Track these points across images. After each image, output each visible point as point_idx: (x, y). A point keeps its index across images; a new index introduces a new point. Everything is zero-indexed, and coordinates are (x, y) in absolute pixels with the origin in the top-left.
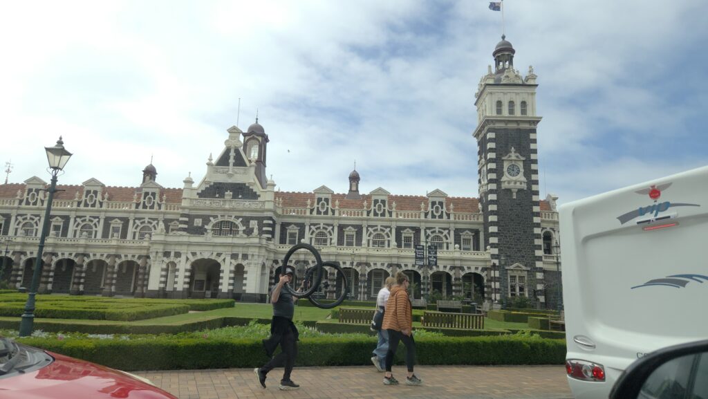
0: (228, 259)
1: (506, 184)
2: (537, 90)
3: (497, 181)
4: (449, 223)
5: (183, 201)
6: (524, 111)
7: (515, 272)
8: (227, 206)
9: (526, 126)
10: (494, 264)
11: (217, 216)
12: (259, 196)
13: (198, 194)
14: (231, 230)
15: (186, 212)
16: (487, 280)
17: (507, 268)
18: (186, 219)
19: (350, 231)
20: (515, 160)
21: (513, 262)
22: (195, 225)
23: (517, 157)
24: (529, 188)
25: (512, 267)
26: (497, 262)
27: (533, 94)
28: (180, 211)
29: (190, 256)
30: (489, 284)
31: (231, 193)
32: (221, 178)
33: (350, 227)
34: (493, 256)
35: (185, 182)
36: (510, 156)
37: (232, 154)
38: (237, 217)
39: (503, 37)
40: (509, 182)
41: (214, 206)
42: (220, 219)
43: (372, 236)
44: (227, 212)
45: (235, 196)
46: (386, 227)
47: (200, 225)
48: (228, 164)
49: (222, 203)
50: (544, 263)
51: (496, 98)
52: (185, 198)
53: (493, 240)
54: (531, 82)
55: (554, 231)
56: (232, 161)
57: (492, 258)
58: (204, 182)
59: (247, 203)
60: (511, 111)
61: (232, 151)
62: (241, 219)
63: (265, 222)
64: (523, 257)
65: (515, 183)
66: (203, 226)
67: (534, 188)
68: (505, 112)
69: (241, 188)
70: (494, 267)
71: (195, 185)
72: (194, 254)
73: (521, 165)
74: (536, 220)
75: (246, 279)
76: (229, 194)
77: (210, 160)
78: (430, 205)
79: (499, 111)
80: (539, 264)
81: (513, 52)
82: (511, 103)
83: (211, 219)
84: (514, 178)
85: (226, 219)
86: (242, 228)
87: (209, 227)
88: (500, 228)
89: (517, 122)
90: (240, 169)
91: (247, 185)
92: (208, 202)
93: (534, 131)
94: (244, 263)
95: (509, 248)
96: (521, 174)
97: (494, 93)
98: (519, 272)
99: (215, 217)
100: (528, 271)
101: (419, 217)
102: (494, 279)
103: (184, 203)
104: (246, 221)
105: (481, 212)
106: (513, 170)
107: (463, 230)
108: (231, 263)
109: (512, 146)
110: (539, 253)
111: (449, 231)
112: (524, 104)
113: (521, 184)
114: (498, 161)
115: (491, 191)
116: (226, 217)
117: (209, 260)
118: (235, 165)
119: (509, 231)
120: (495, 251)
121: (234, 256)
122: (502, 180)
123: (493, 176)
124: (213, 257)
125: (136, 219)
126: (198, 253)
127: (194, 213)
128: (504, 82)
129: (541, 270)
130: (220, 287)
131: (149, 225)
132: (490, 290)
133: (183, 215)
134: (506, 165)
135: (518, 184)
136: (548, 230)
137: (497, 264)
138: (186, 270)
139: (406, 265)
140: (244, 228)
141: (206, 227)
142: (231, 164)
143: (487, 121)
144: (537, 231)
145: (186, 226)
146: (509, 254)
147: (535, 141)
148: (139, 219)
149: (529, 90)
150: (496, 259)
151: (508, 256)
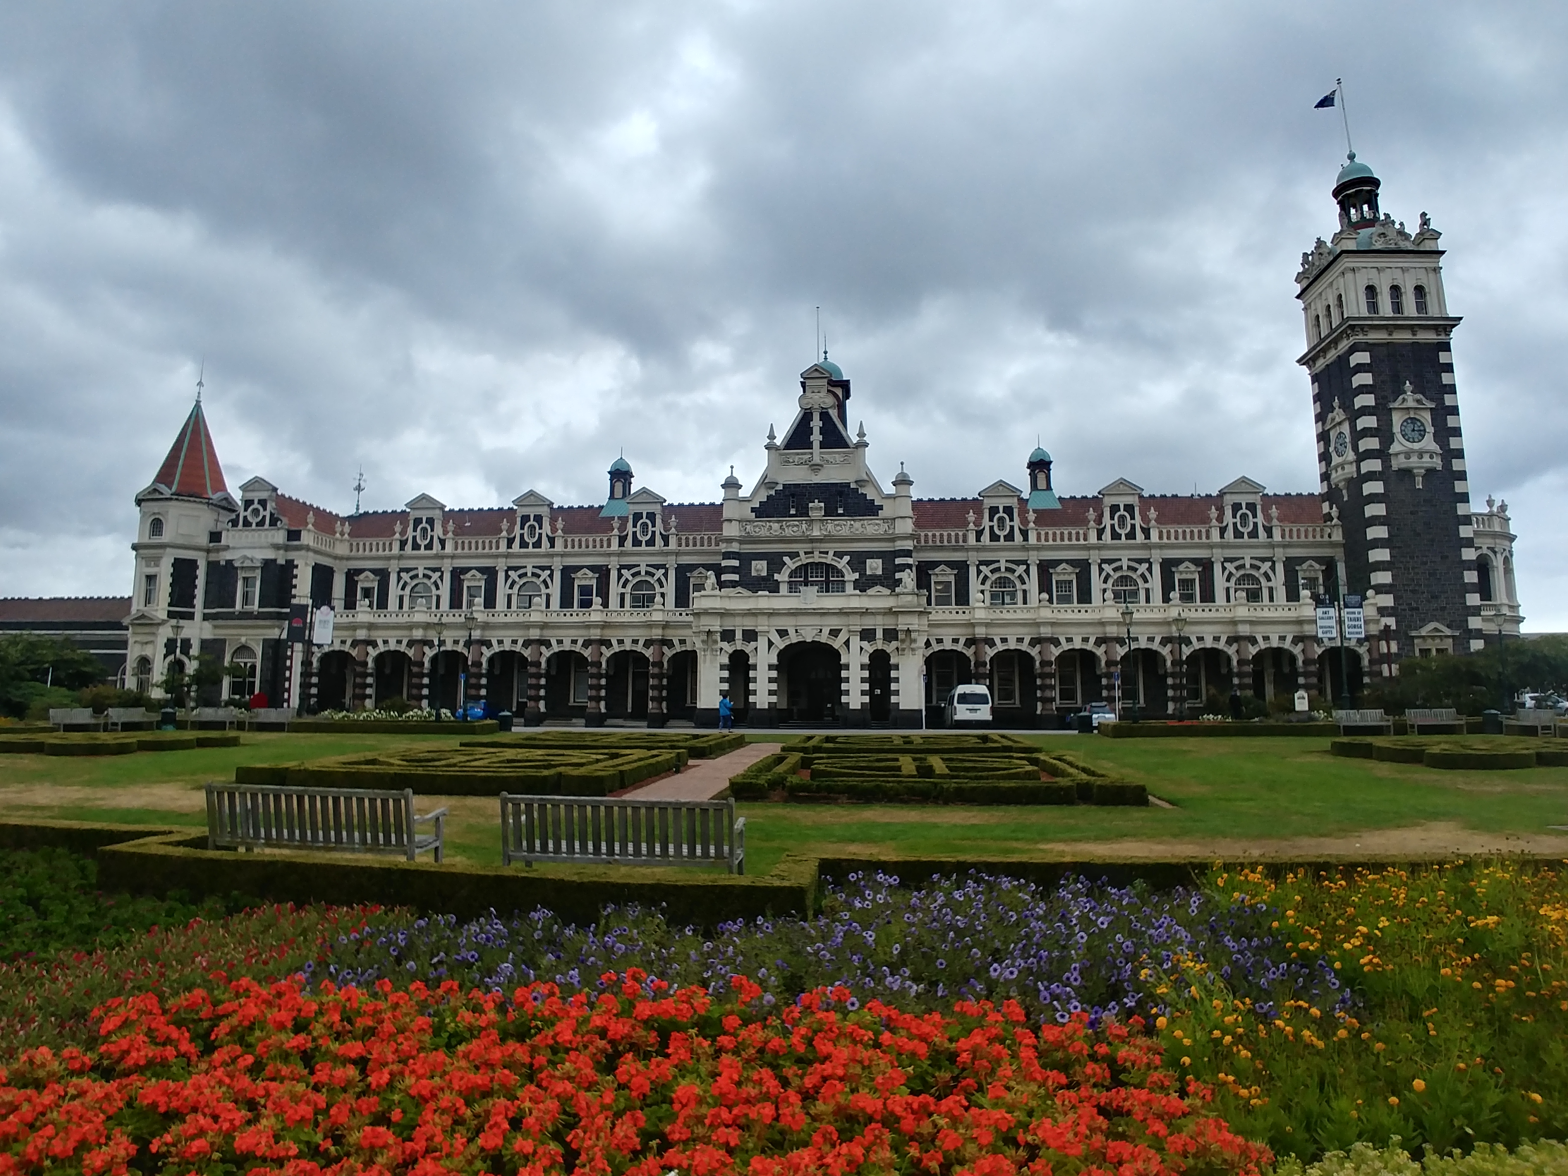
0: (855, 642)
1: (1402, 458)
2: (1443, 261)
3: (1382, 454)
4: (1272, 546)
5: (725, 525)
6: (1421, 306)
7: (1430, 641)
8: (816, 533)
9: (1430, 337)
10: (1387, 627)
11: (797, 554)
12: (881, 508)
13: (753, 510)
14: (827, 582)
15: (735, 547)
16: (1370, 661)
17: (1413, 634)
18: (736, 563)
19: (1064, 573)
20: (1415, 409)
21: (1424, 622)
22: (754, 574)
23: (1418, 401)
24: (1447, 464)
25: (1424, 632)
26: (1391, 622)
27: (1437, 270)
28: (723, 547)
29: (775, 638)
30: (1376, 668)
31: (822, 505)
32: (799, 475)
33: (1064, 565)
34: (1383, 611)
35: (723, 486)
36: (1404, 400)
37: (816, 423)
38: (839, 555)
39: (1352, 157)
40: (1408, 455)
41: (789, 532)
42: (804, 560)
43: (1110, 581)
44: (818, 545)
45: (830, 512)
46: (1140, 561)
47: (764, 573)
48: (810, 446)
49: (804, 526)
50: (1486, 620)
51: (1362, 281)
52: (730, 521)
53: (1383, 578)
54: (1428, 246)
55: (1495, 553)
56: (816, 437)
57: (1383, 616)
58: (765, 483)
59: (857, 525)
60: (1397, 307)
61: (816, 416)
62: (847, 558)
63: (898, 561)
64: (1443, 609)
65: (1421, 455)
66: (770, 575)
67: (1456, 465)
68: (1386, 308)
69: (840, 494)
70: (1386, 634)
71: (744, 493)
72: (783, 633)
73: (1427, 417)
74: (1465, 532)
75: (897, 680)
76: (817, 508)
77: (772, 437)
78: (1228, 512)
79: (1373, 306)
80: (1474, 623)
81: (1376, 183)
82: (1396, 290)
83: (786, 559)
84: (1416, 446)
85: (817, 558)
86: (851, 576)
87: (782, 577)
88: (1395, 552)
89: (1412, 329)
90: (835, 455)
91: (853, 486)
92: (776, 526)
93: (1446, 347)
94: (890, 648)
95: (1414, 592)
96: (1429, 438)
97: (1359, 269)
98: (1438, 641)
99: (794, 555)
100: (1453, 637)
101: (1208, 537)
102: (1388, 658)
103: (730, 530)
104: (858, 561)
105: (1335, 521)
106: (1415, 430)
107: (1302, 560)
108: (861, 649)
109: (1406, 380)
110: (1473, 599)
111: (1274, 563)
112: (1420, 290)
113: (1431, 457)
114: (1382, 410)
115: (1371, 476)
116: (816, 553)
117: (816, 645)
118: (823, 445)
119: (1412, 558)
120: (1387, 600)
121: (867, 635)
122: (1391, 451)
123: (1371, 443)
124: (824, 638)
125: (622, 567)
126: (792, 632)
127: (748, 548)
128: (1378, 246)
129: (1478, 634)
130: (844, 699)
131: (648, 578)
132: (1377, 680)
133: (727, 555)
134: (1397, 419)
135: (1426, 458)
136: (1485, 551)
137: (1394, 627)
138: (771, 667)
139: (1200, 639)
140: (856, 576)
141: (776, 576)
142: (816, 445)
143: (1351, 327)
144: (1469, 554)
145: (736, 577)
146: (1414, 605)
147: (1449, 368)
148: (629, 567)
149: (1427, 262)
150: (1390, 615)
151: (1412, 609)
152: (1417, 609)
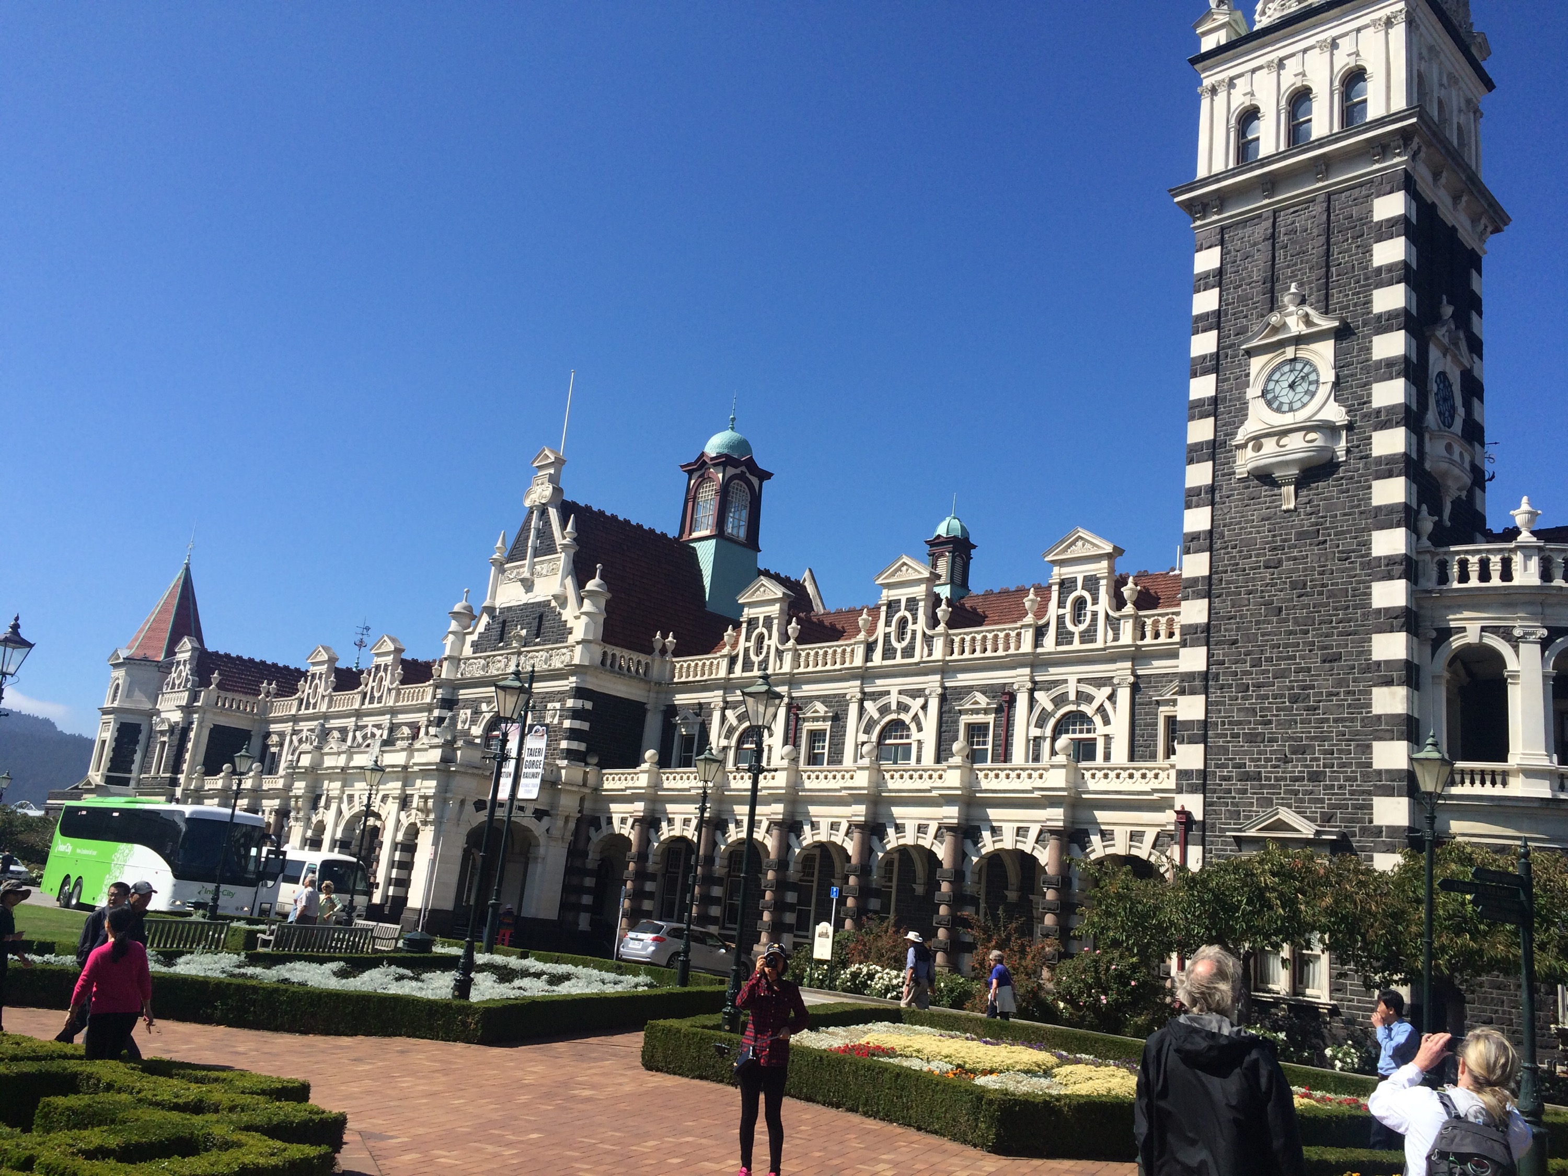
1: (1250, 450)
3: (1218, 449)
4: (1113, 655)
5: (445, 665)
8: (512, 670)
9: (1359, 171)
10: (1186, 816)
12: (569, 631)
13: (473, 644)
15: (446, 693)
17: (1233, 830)
18: (445, 713)
19: (816, 718)
20: (1299, 340)
22: (461, 727)
23: (1308, 320)
24: (1360, 446)
26: (1196, 803)
29: (345, 806)
31: (524, 632)
32: (513, 596)
33: (815, 706)
34: (1184, 781)
37: (535, 526)
41: (492, 671)
43: (876, 729)
45: (530, 639)
46: (914, 694)
47: (466, 727)
48: (525, 555)
49: (505, 662)
52: (448, 659)
56: (532, 543)
57: (1183, 790)
59: (547, 656)
60: (1295, 127)
61: (536, 517)
63: (569, 705)
64: (1315, 777)
65: (1285, 437)
66: (470, 728)
67: (1382, 444)
68: (1270, 147)
69: (541, 616)
72: (351, 799)
73: (1323, 352)
74: (1386, 594)
76: (519, 636)
78: (1055, 596)
79: (1243, 145)
80: (1389, 811)
82: (1300, 98)
83: (484, 707)
84: (1287, 419)
87: (478, 730)
88: (1219, 653)
89: (1320, 164)
90: (544, 563)
91: (551, 604)
92: (484, 663)
95: (1252, 738)
96: (1324, 391)
97: (1225, 83)
99: (489, 701)
101: (1017, 646)
103: (446, 672)
104: (539, 707)
106: (1296, 385)
108: (399, 821)
109: (1293, 277)
110: (1393, 755)
111: (1115, 688)
113: (1308, 438)
114: (1225, 360)
115: (1195, 497)
118: (537, 553)
119: (1257, 663)
120: (1196, 757)
122: (1240, 437)
123: (1202, 430)
129: (1399, 838)
133: (441, 703)
134: (1258, 370)
135: (1298, 442)
136: (1475, 637)
137: (1198, 816)
141: (474, 731)
142: (530, 553)
143: (1189, 206)
144: (1390, 647)
145: (437, 732)
146: (1250, 767)
150: (1193, 790)
151: (1246, 777)
152: (1258, 776)
